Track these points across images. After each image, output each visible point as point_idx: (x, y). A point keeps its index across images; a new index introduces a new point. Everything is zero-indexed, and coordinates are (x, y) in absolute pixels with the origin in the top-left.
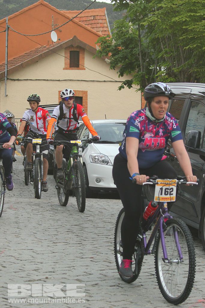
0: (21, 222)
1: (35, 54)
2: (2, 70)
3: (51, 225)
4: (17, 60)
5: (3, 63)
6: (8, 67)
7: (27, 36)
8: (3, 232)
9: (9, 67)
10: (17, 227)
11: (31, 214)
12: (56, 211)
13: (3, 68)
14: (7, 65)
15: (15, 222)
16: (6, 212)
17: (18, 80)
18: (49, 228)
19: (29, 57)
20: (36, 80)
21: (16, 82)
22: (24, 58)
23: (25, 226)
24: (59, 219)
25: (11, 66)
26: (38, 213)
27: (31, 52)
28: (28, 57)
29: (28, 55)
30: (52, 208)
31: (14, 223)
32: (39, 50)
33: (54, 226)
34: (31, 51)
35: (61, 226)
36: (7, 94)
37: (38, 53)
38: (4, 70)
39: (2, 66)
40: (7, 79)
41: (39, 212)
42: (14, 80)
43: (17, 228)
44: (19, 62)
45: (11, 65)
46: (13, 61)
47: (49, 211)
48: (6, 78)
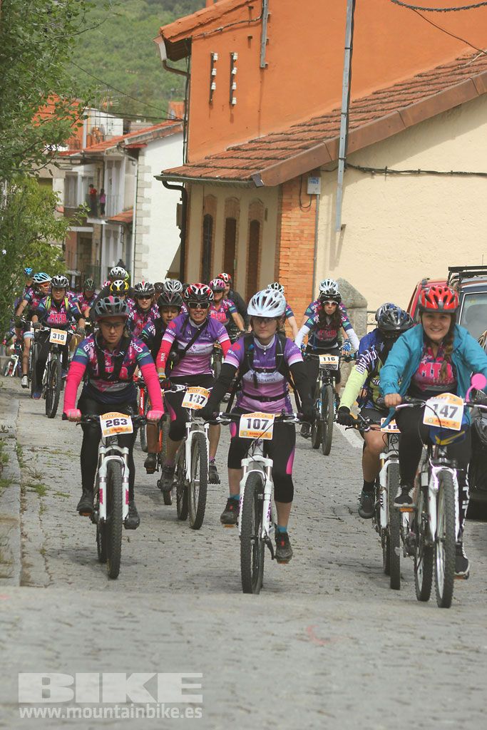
0: (335, 687)
1: (453, 78)
2: (330, 133)
3: (444, 706)
4: (386, 100)
5: (335, 106)
6: (352, 124)
7: (421, 12)
8: (265, 724)
9: (356, 124)
10: (319, 708)
11: (379, 662)
12: (472, 656)
13: (332, 125)
14: (347, 114)
15: (313, 691)
16: (285, 650)
17: (385, 171)
18: (434, 718)
19: (431, 87)
20: (452, 174)
21: (379, 178)
22: (411, 91)
23: (349, 707)
24: (477, 687)
25: (361, 120)
26: (404, 658)
27: (440, 71)
28: (427, 88)
29: (426, 80)
30: (460, 643)
31: (308, 693)
32: (469, 66)
33: (455, 710)
34: (437, 68)
35: (481, 711)
36: (343, 223)
37: (462, 74)
38: (336, 132)
39: (331, 119)
40: (347, 166)
41: (407, 656)
42: (371, 172)
43: (320, 712)
44: (392, 105)
45: (364, 115)
46: (370, 103)
47: (448, 653)
48: (341, 164)
